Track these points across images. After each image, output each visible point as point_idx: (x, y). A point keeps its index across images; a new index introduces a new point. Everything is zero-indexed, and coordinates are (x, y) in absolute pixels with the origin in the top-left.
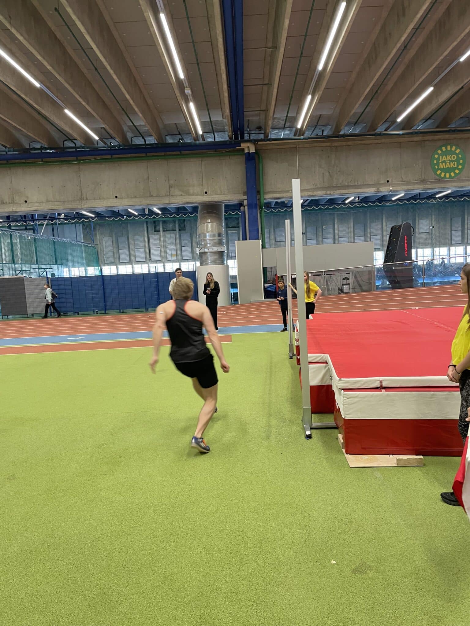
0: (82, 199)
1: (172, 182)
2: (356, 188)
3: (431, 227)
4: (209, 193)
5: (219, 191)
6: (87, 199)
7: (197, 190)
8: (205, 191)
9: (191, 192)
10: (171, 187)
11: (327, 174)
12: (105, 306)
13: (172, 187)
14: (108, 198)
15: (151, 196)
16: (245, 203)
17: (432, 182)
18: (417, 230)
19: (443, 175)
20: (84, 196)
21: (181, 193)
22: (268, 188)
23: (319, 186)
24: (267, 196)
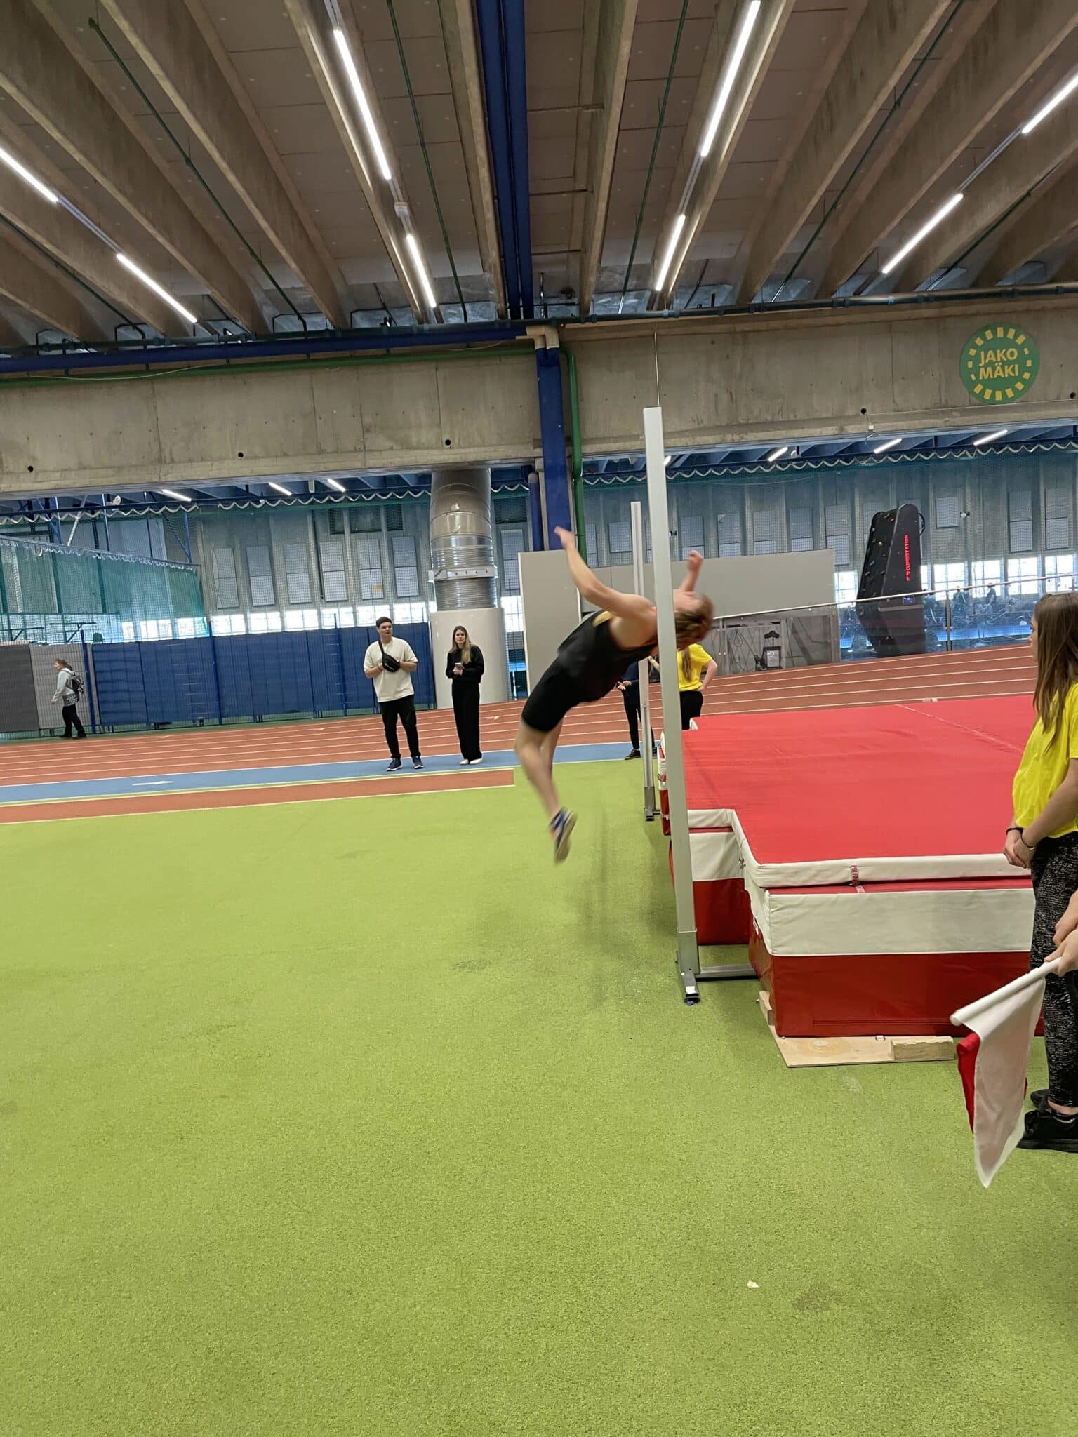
0: (161, 461)
1: (368, 420)
2: (791, 428)
3: (964, 515)
4: (455, 442)
5: (478, 440)
6: (172, 461)
7: (427, 436)
8: (445, 439)
9: (414, 440)
10: (366, 430)
11: (725, 397)
12: (220, 707)
13: (368, 431)
14: (221, 459)
15: (321, 452)
16: (539, 464)
17: (964, 412)
18: (932, 521)
19: (987, 395)
20: (166, 453)
21: (388, 444)
22: (590, 430)
23: (706, 423)
24: (588, 449)
